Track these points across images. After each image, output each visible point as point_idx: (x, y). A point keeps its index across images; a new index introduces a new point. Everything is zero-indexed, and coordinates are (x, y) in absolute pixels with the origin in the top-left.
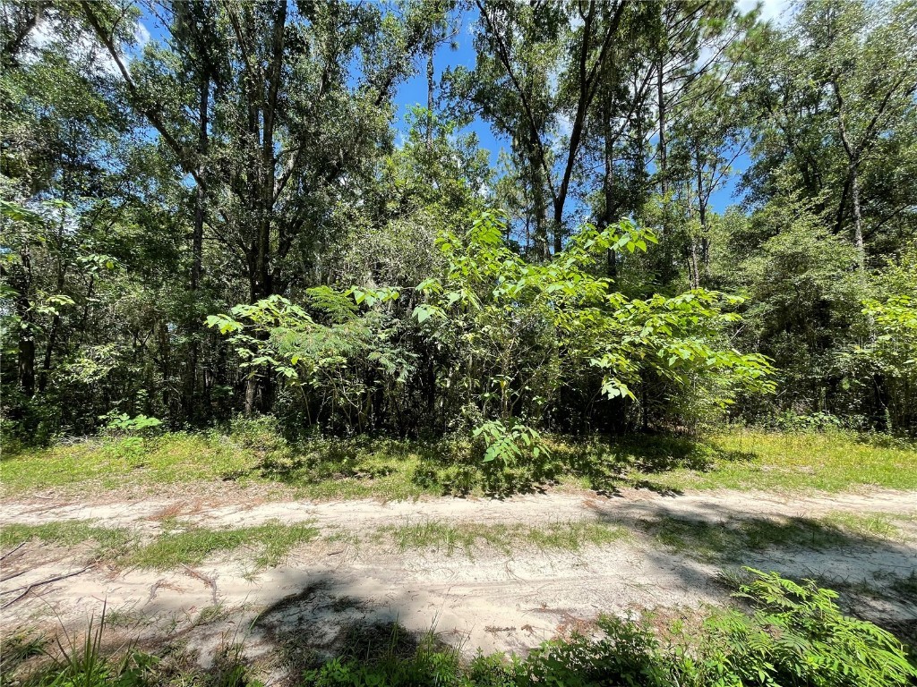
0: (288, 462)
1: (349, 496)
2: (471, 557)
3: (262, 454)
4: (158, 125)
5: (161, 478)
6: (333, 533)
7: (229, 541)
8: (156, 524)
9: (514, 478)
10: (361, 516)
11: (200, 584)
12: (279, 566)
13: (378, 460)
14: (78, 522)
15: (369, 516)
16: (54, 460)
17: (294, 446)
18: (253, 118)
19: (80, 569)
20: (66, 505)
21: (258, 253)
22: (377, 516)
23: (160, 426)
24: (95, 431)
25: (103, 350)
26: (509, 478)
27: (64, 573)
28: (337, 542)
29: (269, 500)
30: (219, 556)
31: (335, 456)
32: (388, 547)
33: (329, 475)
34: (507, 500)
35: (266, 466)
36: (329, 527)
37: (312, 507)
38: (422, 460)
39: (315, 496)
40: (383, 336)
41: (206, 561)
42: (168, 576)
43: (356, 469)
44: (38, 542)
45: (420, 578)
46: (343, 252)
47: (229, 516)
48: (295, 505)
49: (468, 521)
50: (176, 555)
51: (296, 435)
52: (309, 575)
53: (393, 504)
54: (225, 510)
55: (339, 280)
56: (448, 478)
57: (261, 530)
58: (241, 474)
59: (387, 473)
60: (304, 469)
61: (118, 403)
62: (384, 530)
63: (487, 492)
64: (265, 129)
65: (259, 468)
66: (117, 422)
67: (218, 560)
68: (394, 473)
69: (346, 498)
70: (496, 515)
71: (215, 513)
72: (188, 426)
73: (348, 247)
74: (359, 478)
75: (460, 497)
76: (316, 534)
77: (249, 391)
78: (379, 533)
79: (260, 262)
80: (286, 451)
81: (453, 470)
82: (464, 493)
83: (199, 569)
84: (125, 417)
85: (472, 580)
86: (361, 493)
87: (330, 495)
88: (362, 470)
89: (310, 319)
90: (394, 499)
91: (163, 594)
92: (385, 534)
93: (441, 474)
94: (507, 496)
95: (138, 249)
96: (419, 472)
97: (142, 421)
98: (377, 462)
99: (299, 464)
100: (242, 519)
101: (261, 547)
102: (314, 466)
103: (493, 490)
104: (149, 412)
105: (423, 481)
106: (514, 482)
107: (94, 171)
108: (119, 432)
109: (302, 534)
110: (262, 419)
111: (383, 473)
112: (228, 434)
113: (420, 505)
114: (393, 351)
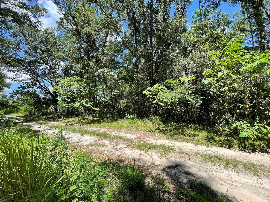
0: (164, 129)
1: (183, 141)
2: (238, 172)
3: (157, 126)
4: (128, 48)
5: (137, 129)
6: (181, 151)
7: (154, 147)
8: (138, 140)
9: (255, 146)
10: (189, 148)
11: (149, 156)
12: (167, 157)
13: (191, 131)
14: (124, 137)
15: (191, 148)
16: (118, 123)
17: (165, 125)
18: (147, 38)
19: (126, 146)
20: (122, 133)
21: (151, 73)
22: (194, 149)
23: (135, 117)
24: (124, 118)
25: (124, 101)
26: (253, 145)
27: (124, 147)
28: (182, 154)
29: (161, 139)
30: (152, 150)
31: (177, 129)
32: (200, 160)
33: (176, 134)
34: (253, 154)
35: (159, 129)
36: (179, 149)
37: (173, 142)
38: (208, 133)
39: (173, 140)
40: (190, 92)
41: (149, 151)
42: (142, 152)
43: (184, 133)
44: (119, 140)
45: (215, 173)
46: (175, 68)
47: (152, 141)
48: (168, 141)
49: (233, 158)
50: (143, 148)
51: (165, 122)
52: (175, 161)
53: (199, 146)
54: (151, 139)
55: (174, 76)
56: (221, 141)
57: (160, 146)
58: (153, 131)
59: (195, 136)
60: (169, 131)
61: (127, 112)
62: (197, 154)
63: (241, 149)
64: (150, 39)
65: (157, 130)
66: (127, 116)
67: (152, 151)
68: (197, 136)
69: (182, 141)
70: (247, 159)
71: (149, 139)
72: (140, 118)
73: (176, 66)
74: (186, 136)
75: (227, 148)
76: (175, 150)
77: (152, 110)
78: (196, 154)
79: (152, 76)
80: (163, 126)
81: (222, 138)
82: (230, 147)
83: (148, 152)
84: (128, 115)
85: (240, 181)
86: (187, 141)
87: (177, 140)
88: (186, 134)
89: (166, 89)
90: (199, 144)
91: (142, 157)
92: (198, 155)
93: (217, 139)
94: (253, 152)
95: (127, 78)
96: (208, 137)
97: (132, 116)
98: (191, 132)
99: (167, 130)
100: (155, 142)
101: (161, 151)
102: (171, 131)
103: (244, 149)
104: (133, 115)
105: (210, 140)
106: (256, 147)
107: (118, 63)
108: (127, 118)
109: (171, 149)
110: (156, 117)
111: (194, 135)
112: (149, 120)
113: (209, 148)
114: (194, 97)
